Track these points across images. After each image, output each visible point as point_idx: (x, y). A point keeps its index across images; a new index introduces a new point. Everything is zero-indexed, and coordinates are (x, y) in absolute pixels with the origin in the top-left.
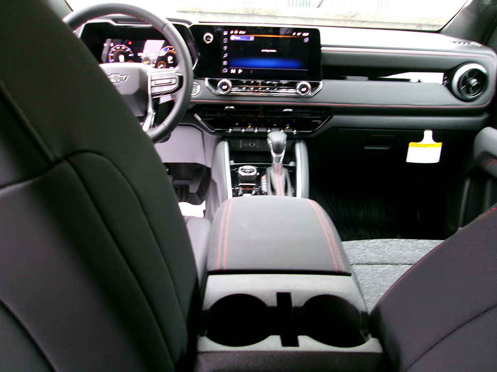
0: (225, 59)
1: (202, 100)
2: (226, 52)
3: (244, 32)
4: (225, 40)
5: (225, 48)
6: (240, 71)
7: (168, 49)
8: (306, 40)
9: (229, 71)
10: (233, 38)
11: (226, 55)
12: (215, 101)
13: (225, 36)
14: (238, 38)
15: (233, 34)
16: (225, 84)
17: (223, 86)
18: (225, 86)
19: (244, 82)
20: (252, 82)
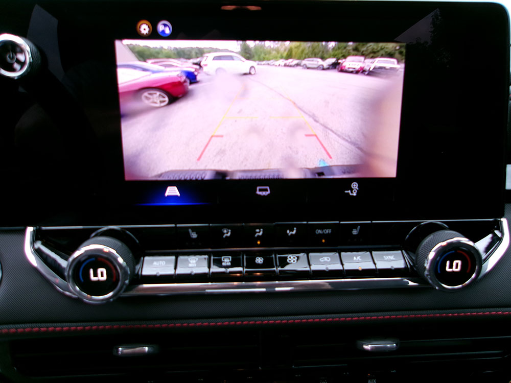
16: (96, 260)
17: (91, 271)
18: (100, 270)
19: (194, 235)
20: (227, 233)
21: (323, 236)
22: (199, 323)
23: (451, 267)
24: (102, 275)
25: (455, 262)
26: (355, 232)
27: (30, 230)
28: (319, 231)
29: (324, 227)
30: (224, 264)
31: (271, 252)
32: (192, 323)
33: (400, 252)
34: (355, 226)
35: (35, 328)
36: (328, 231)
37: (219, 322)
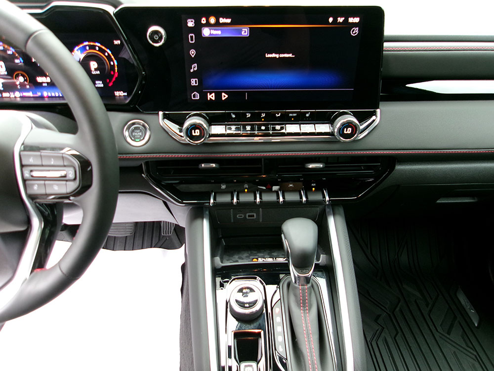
0: (194, 75)
1: (155, 155)
2: (194, 60)
3: (229, 21)
4: (192, 38)
5: (193, 53)
6: (224, 96)
7: (88, 48)
8: (355, 31)
9: (204, 96)
10: (206, 32)
11: (194, 67)
12: (180, 155)
13: (191, 30)
14: (217, 33)
15: (208, 25)
16: (195, 127)
17: (193, 131)
18: (197, 131)
19: (234, 116)
20: (249, 115)
21: (292, 117)
22: (236, 155)
23: (347, 131)
24: (197, 133)
25: (348, 129)
26: (307, 115)
27: (161, 113)
28: (291, 115)
29: (293, 113)
30: (247, 129)
31: (268, 124)
32: (233, 155)
33: (328, 125)
34: (308, 112)
35: (167, 155)
36: (295, 115)
37: (245, 155)
